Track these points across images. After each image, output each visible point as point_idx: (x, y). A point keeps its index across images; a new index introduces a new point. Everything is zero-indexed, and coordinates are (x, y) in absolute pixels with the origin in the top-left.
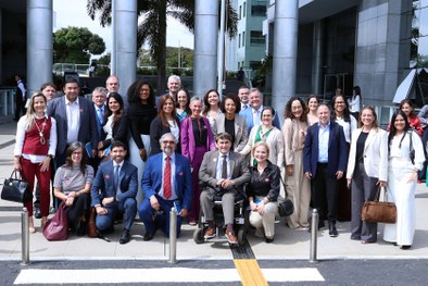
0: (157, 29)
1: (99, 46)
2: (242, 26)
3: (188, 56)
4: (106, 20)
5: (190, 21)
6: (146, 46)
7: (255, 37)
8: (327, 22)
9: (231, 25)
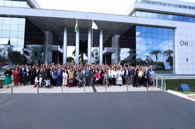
0: (82, 57)
1: (73, 59)
2: (95, 56)
3: (87, 61)
4: (75, 55)
5: (87, 56)
6: (80, 59)
7: (97, 58)
8: (107, 56)
9: (93, 56)
